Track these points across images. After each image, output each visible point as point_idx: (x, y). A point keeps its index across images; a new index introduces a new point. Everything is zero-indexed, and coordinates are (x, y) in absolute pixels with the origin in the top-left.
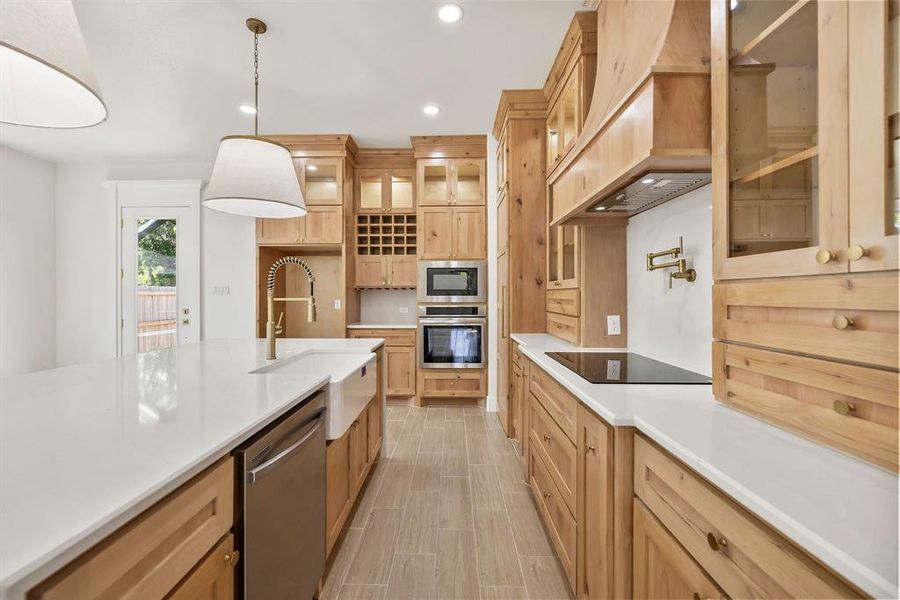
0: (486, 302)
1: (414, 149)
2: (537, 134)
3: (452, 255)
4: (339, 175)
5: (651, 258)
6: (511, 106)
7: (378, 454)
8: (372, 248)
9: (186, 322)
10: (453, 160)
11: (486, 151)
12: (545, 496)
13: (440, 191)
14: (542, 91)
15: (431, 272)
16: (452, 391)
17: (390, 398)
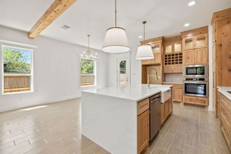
0: (208, 77)
1: (182, 35)
2: (229, 23)
3: (195, 63)
4: (160, 46)
6: (217, 17)
7: (171, 112)
8: (169, 63)
9: (128, 81)
10: (195, 36)
11: (208, 31)
12: (224, 130)
13: (191, 45)
15: (187, 69)
16: (195, 103)
17: (174, 102)
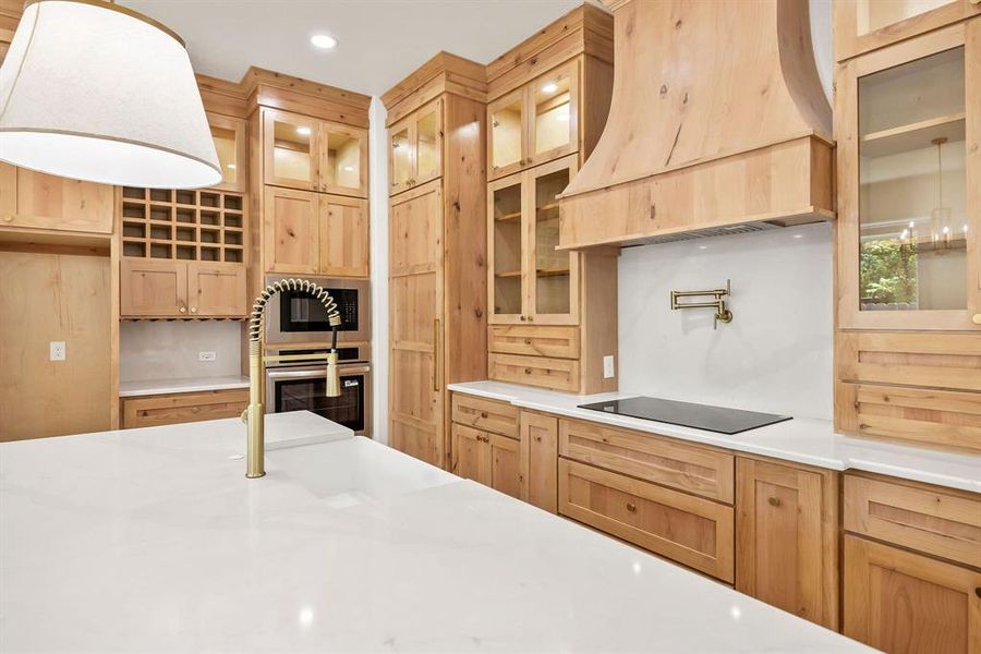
0: (369, 340)
3: (319, 268)
5: (676, 297)
8: (155, 246)
10: (322, 122)
11: (368, 120)
14: (484, 67)
15: (290, 294)
